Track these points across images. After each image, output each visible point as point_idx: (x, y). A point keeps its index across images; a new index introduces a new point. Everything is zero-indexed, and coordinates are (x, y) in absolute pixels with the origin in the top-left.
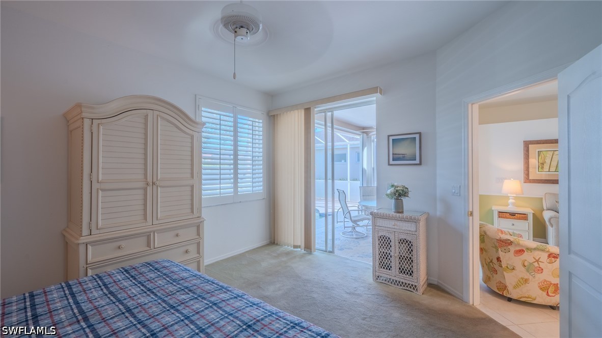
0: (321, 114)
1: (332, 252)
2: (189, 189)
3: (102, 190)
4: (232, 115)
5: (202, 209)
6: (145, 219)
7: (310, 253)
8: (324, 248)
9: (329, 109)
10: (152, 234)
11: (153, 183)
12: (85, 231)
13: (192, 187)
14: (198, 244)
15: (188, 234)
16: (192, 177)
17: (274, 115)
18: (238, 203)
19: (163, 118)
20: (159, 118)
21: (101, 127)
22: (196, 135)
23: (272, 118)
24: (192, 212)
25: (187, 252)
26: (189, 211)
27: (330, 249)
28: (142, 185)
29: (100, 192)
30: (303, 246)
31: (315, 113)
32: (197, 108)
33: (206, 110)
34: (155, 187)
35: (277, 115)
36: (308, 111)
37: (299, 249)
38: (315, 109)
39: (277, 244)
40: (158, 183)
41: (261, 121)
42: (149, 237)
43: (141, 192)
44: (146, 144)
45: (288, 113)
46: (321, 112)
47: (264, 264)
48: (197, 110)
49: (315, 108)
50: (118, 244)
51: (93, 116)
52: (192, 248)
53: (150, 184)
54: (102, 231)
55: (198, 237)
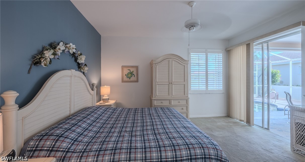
0: (259, 45)
1: (268, 129)
2: (183, 86)
3: (158, 85)
4: (205, 54)
5: (189, 94)
6: (169, 95)
7: (250, 126)
8: (261, 126)
9: (265, 41)
10: (171, 100)
11: (171, 83)
12: (154, 96)
13: (185, 85)
14: (187, 107)
15: (184, 102)
16: (185, 81)
17: (229, 50)
18: (208, 93)
19: (174, 61)
20: (173, 61)
21: (157, 66)
22: (186, 65)
23: (228, 52)
24: (185, 94)
25: (182, 109)
26: (184, 94)
27: (266, 126)
28: (168, 83)
29: (157, 85)
30: (245, 121)
31: (254, 45)
32: (189, 54)
33: (193, 54)
34: (172, 84)
35: (231, 50)
36: (248, 45)
37: (243, 122)
38: (254, 44)
39: (231, 117)
40: (173, 83)
41: (221, 54)
42: (170, 101)
43: (168, 86)
44: (169, 70)
45: (237, 48)
46: (259, 44)
47: (219, 124)
48: (189, 55)
49: (254, 42)
50: (162, 101)
51: (155, 63)
52: (185, 108)
53: (170, 83)
54: (158, 97)
55: (187, 104)
